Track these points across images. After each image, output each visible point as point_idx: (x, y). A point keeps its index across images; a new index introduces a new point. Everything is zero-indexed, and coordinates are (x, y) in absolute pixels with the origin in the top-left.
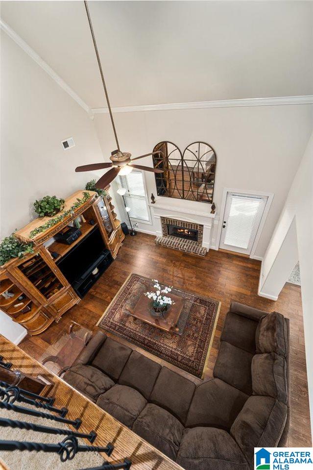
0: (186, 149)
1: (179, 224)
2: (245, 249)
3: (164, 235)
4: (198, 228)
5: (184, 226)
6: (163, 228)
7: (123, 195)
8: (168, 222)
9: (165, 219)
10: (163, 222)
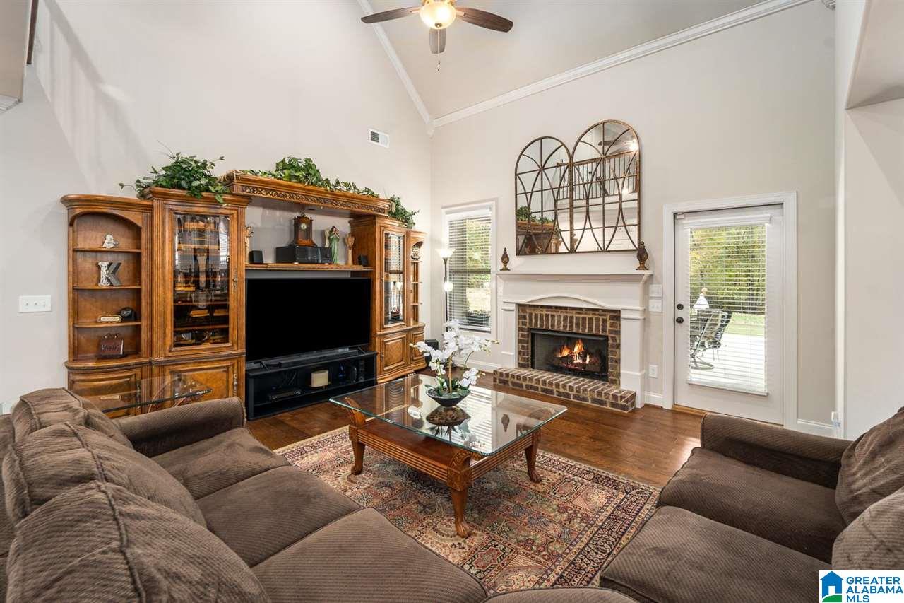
0: (579, 140)
1: (559, 323)
2: (764, 396)
3: (521, 366)
4: (608, 328)
5: (571, 327)
6: (520, 341)
7: (445, 257)
8: (533, 320)
9: (528, 311)
10: (521, 322)
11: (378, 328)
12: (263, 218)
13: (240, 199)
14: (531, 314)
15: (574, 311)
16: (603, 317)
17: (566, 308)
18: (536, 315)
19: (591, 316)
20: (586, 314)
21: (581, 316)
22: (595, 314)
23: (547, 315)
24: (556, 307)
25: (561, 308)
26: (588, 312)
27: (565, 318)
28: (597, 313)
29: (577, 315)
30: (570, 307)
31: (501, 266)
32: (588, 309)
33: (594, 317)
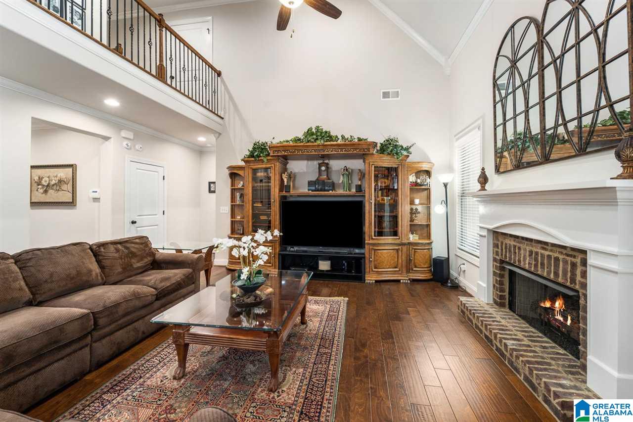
1: (525, 258)
4: (578, 277)
5: (536, 266)
7: (445, 181)
8: (504, 251)
9: (500, 239)
10: (495, 252)
11: (367, 238)
12: (307, 166)
13: (274, 158)
14: (502, 243)
15: (540, 245)
16: (573, 260)
17: (531, 240)
18: (506, 244)
19: (556, 255)
20: (551, 251)
21: (547, 253)
22: (561, 253)
23: (515, 246)
24: (523, 238)
25: (527, 239)
26: (554, 248)
27: (531, 252)
28: (564, 252)
29: (543, 252)
30: (535, 240)
31: (479, 187)
32: (554, 245)
33: (561, 257)
